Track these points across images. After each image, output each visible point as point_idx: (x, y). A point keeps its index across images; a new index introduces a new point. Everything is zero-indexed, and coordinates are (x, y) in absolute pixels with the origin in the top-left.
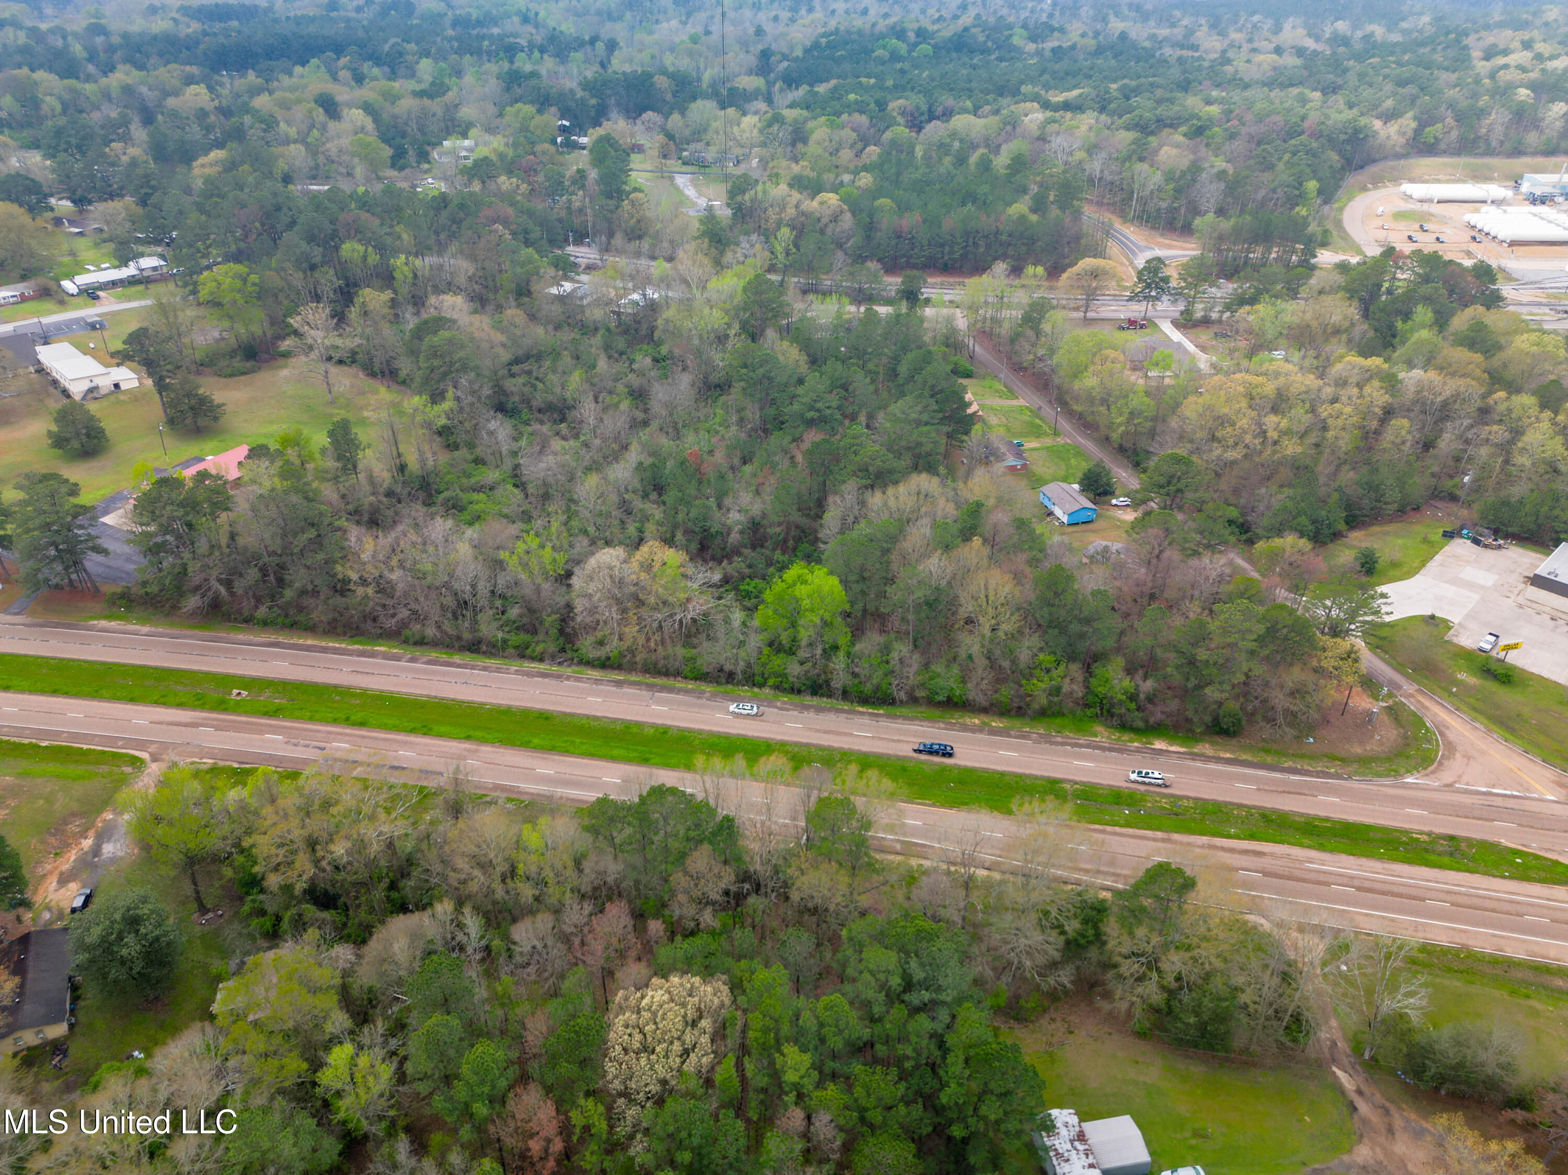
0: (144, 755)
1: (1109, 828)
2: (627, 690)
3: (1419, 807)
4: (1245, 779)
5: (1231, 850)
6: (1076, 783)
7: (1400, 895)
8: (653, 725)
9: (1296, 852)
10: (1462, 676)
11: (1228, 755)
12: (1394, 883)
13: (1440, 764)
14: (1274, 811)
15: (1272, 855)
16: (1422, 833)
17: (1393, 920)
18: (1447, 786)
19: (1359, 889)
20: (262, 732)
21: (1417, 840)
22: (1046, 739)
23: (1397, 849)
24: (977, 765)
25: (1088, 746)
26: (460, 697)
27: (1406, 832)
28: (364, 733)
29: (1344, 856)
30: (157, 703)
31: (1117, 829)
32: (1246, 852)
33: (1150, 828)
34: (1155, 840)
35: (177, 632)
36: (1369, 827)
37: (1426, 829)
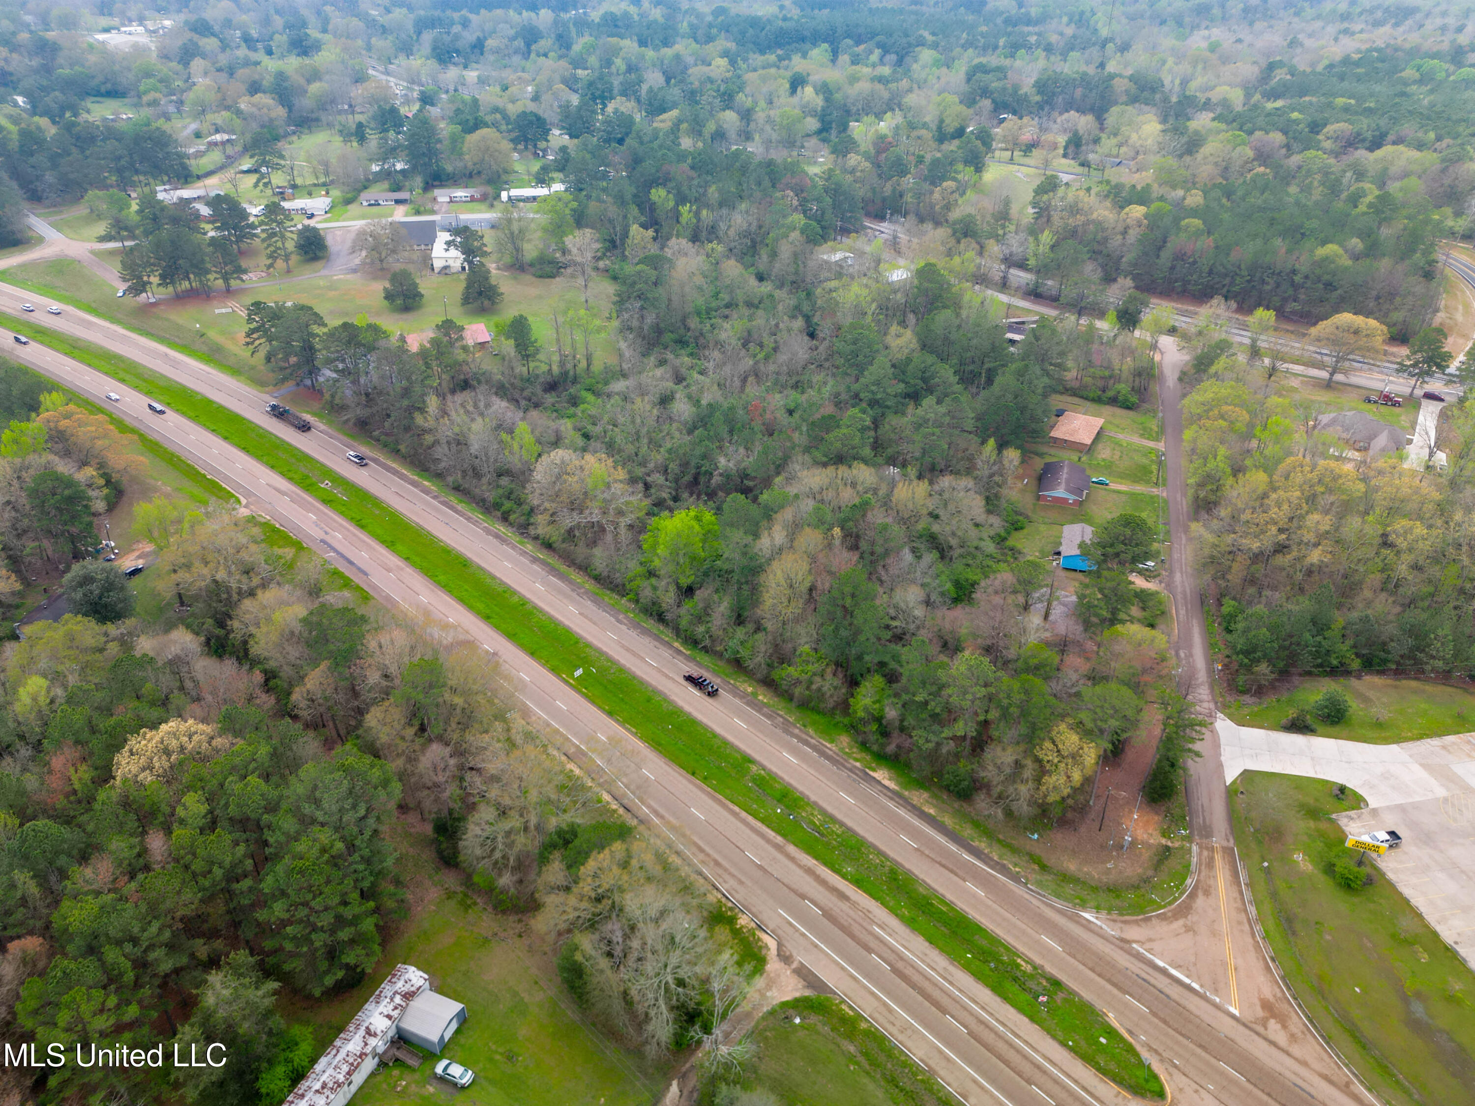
0: (244, 501)
1: (744, 814)
2: (536, 567)
3: (1060, 942)
4: (914, 834)
5: (823, 882)
6: (764, 768)
7: (927, 997)
8: (522, 597)
9: (879, 912)
10: (1298, 857)
11: (932, 811)
12: (935, 985)
13: (1148, 919)
14: (908, 873)
15: (854, 905)
16: (1029, 962)
17: (890, 1011)
18: (1122, 940)
19: (895, 971)
20: (309, 511)
21: (1018, 966)
22: (786, 728)
23: (986, 962)
24: (705, 720)
25: (814, 748)
26: (435, 532)
27: (1013, 952)
28: (357, 532)
29: (921, 939)
30: (282, 474)
31: (750, 819)
32: (834, 890)
33: (778, 832)
34: (768, 841)
35: (335, 434)
36: (979, 929)
37: (1038, 961)
